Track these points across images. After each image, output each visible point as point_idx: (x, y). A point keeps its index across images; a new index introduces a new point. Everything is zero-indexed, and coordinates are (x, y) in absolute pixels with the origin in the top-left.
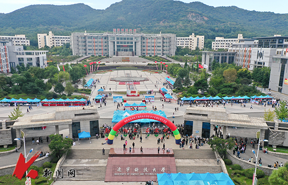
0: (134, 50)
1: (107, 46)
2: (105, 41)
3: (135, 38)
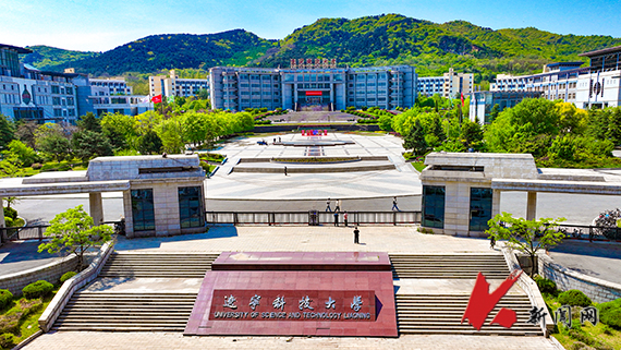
0: (332, 99)
1: (279, 93)
2: (276, 82)
3: (334, 77)
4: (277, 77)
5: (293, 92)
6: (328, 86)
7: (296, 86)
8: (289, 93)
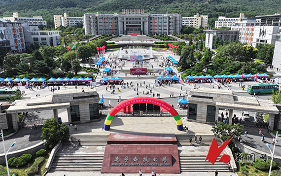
0: (142, 29)
1: (117, 26)
2: (115, 21)
3: (143, 18)
4: (116, 18)
5: (124, 25)
6: (140, 23)
7: (125, 23)
8: (122, 26)
